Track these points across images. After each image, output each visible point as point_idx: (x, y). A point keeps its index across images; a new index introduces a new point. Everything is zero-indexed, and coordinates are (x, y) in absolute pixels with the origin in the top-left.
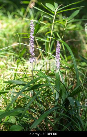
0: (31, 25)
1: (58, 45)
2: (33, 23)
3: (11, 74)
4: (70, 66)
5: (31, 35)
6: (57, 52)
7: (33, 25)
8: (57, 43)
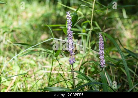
0: (68, 18)
1: (101, 38)
2: (69, 15)
3: (43, 74)
4: (116, 63)
5: (68, 31)
6: (100, 48)
7: (70, 17)
8: (100, 37)
